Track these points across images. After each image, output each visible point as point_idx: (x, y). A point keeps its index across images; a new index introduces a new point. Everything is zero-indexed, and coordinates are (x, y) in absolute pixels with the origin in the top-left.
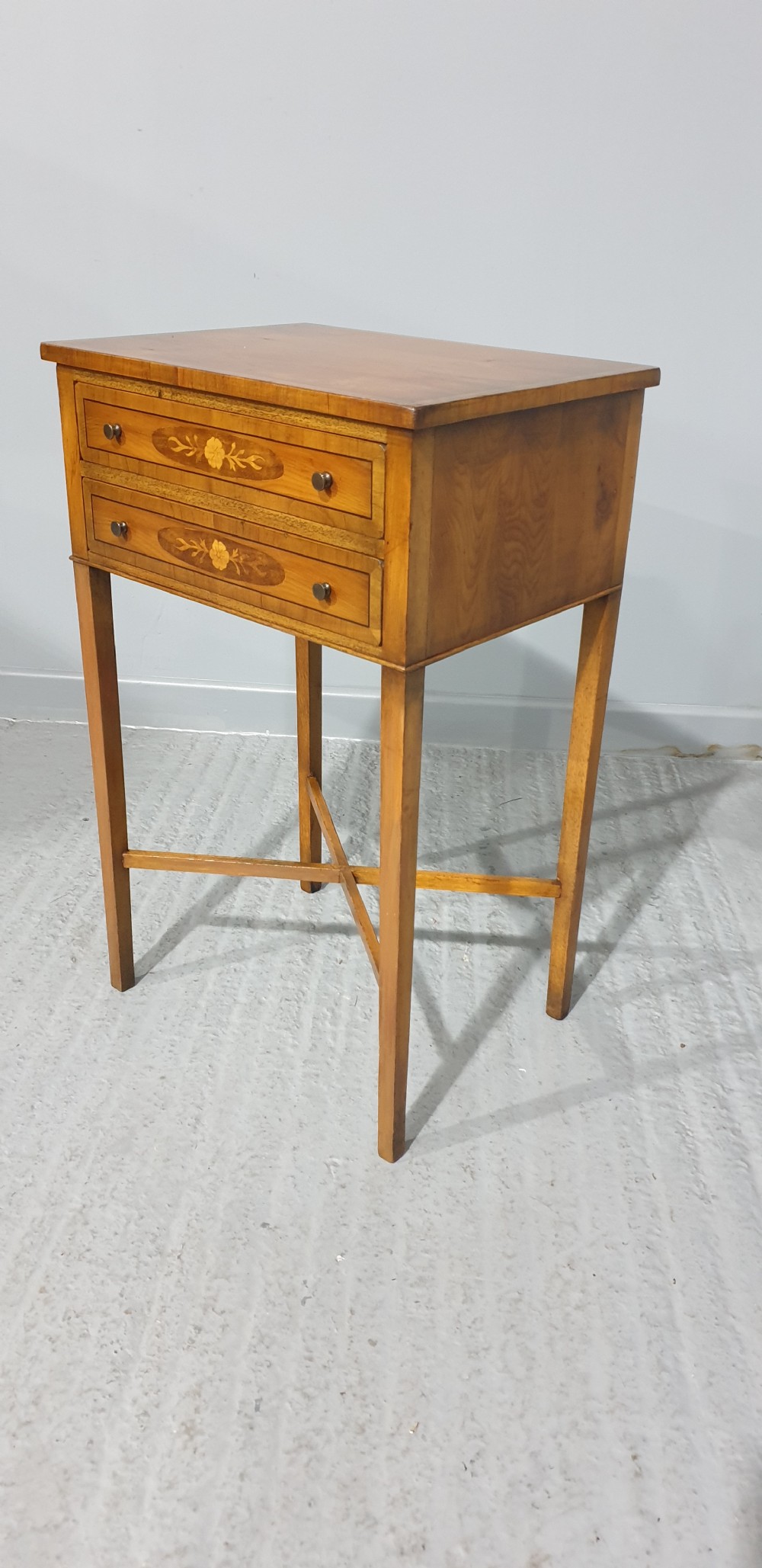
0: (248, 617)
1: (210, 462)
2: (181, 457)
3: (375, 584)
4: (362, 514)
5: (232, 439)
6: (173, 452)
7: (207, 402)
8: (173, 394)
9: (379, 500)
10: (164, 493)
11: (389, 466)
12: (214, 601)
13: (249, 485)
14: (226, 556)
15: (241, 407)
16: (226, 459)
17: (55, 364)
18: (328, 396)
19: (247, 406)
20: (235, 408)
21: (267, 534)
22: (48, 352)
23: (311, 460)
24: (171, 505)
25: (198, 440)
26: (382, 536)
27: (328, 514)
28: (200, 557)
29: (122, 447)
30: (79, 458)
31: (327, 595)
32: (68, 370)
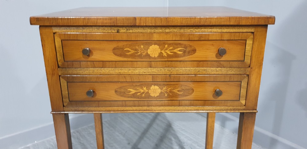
0: (171, 111)
1: (151, 55)
2: (132, 56)
3: (244, 84)
4: (239, 60)
5: (165, 44)
6: (127, 55)
7: (148, 30)
8: (127, 30)
9: (248, 53)
10: (120, 73)
11: (255, 40)
12: (151, 109)
13: (175, 60)
14: (159, 91)
15: (171, 30)
16: (161, 53)
17: (38, 26)
18: (230, 18)
19: (175, 29)
20: (167, 30)
21: (184, 77)
22: (34, 21)
23: (213, 44)
24: (125, 77)
25: (143, 48)
26: (249, 66)
27: (220, 64)
28: (143, 94)
29: (90, 58)
30: (57, 67)
31: (218, 93)
32: (50, 28)
